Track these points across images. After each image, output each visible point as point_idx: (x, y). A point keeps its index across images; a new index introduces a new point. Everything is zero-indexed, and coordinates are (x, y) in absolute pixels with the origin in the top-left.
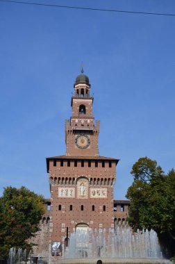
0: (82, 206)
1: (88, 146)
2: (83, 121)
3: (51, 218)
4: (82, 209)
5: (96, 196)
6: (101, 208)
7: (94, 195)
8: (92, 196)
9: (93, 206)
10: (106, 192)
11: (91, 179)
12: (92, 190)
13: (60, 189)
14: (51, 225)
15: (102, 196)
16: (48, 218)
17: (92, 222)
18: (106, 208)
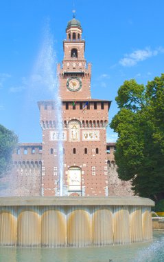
0: (74, 150)
1: (79, 88)
2: (74, 65)
3: (42, 161)
4: (74, 152)
5: (89, 139)
6: (94, 150)
7: (86, 137)
8: (84, 139)
9: (86, 149)
10: (98, 135)
11: (83, 121)
12: (84, 132)
13: (52, 133)
14: (43, 168)
15: (94, 139)
16: (40, 162)
17: (85, 165)
18: (99, 151)
